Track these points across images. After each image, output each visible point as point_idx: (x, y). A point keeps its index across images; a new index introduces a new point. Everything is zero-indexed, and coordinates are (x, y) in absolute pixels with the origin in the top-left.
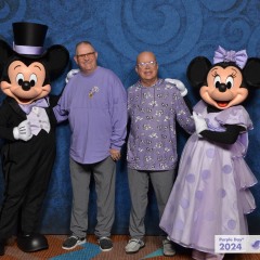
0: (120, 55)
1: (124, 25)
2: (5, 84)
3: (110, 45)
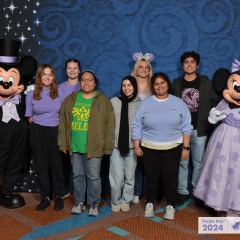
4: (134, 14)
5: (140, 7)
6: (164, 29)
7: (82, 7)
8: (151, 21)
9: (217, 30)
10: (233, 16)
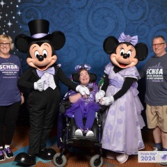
0: (86, 41)
1: (88, 26)
2: (29, 60)
3: (81, 36)
4: (83, 8)
5: (87, 3)
6: (103, 18)
7: (49, 3)
8: (94, 12)
9: (138, 18)
10: (148, 9)
